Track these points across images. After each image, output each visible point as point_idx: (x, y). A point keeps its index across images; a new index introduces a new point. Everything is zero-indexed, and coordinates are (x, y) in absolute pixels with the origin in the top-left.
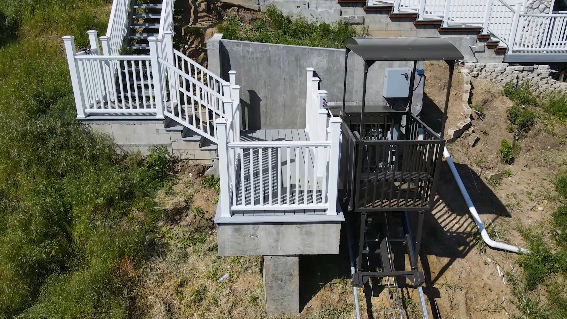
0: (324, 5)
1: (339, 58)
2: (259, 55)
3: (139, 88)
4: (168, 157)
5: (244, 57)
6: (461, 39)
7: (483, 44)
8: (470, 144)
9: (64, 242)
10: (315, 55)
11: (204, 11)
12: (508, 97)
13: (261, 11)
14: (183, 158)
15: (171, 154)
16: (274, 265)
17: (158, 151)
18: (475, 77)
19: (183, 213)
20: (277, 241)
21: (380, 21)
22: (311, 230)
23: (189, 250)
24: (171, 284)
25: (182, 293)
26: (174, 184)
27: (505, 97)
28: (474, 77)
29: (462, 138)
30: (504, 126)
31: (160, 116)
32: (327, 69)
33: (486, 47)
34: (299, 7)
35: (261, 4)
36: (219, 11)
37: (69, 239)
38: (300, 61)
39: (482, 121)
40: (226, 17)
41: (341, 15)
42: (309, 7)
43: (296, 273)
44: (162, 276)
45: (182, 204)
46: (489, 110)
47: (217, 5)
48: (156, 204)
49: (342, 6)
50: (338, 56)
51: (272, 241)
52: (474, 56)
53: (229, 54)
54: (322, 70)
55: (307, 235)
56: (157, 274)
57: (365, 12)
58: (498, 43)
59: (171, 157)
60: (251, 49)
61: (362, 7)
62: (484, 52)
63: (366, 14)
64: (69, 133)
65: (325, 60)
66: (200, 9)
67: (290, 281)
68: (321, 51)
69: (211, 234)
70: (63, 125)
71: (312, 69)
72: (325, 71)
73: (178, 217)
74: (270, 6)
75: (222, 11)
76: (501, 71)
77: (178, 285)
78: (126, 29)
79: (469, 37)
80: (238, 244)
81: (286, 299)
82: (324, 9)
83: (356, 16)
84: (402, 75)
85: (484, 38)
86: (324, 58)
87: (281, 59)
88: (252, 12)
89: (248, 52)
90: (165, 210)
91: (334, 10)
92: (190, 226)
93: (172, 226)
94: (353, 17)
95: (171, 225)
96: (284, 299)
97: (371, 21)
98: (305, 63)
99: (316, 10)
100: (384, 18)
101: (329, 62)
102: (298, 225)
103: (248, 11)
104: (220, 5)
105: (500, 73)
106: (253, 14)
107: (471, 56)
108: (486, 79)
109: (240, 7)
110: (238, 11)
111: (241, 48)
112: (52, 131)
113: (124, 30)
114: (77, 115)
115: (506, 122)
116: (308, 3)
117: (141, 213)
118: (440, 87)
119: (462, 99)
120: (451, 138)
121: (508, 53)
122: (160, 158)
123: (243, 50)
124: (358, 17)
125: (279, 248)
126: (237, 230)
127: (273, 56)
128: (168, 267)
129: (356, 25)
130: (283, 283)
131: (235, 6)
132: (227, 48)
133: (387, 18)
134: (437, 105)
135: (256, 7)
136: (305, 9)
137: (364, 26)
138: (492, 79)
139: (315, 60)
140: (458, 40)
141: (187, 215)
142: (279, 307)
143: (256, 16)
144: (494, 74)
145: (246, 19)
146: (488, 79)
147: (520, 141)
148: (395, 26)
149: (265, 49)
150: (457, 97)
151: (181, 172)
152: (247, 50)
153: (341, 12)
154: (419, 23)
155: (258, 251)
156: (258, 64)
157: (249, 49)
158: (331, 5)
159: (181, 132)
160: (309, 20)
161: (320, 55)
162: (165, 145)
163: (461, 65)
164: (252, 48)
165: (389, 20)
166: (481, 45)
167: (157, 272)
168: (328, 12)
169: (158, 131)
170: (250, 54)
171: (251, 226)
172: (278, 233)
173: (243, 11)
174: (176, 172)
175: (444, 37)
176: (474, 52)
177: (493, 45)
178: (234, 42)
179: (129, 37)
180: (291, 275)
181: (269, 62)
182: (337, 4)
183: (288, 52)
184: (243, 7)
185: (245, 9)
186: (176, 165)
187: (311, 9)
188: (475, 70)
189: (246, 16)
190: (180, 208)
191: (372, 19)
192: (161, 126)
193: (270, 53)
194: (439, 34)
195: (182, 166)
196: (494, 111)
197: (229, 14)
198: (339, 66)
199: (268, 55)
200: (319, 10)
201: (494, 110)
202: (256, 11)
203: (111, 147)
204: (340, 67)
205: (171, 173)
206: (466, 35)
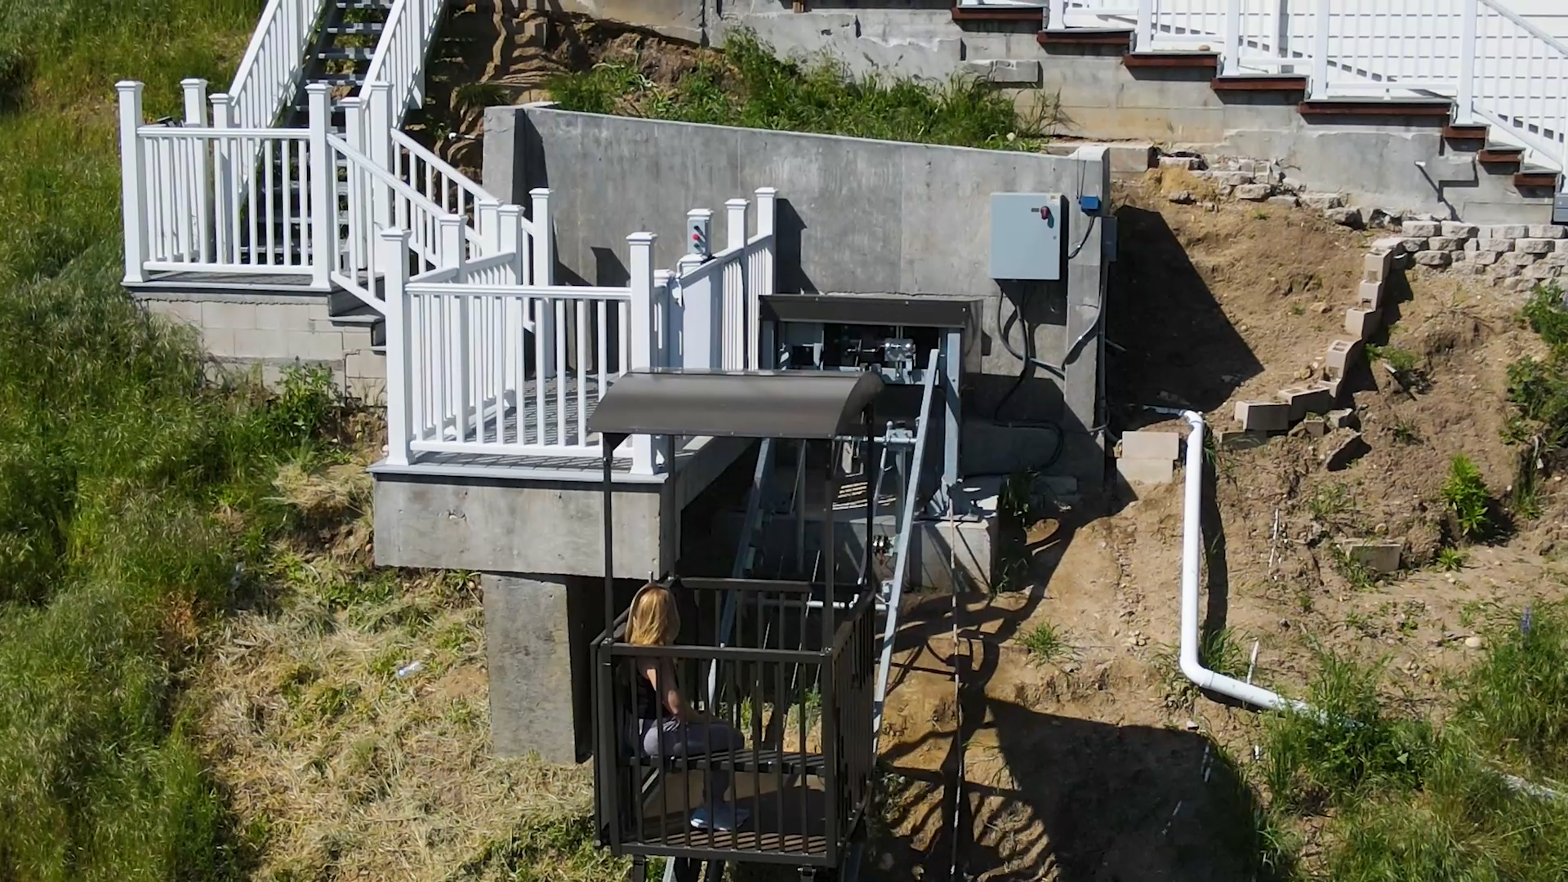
0: (907, 28)
1: (855, 162)
2: (626, 151)
3: (295, 234)
4: (332, 396)
5: (585, 156)
6: (1385, 141)
7: (1467, 158)
8: (1322, 457)
9: (47, 547)
10: (784, 150)
11: (532, 42)
12: (1538, 335)
13: (711, 44)
14: (370, 402)
15: (341, 389)
16: (507, 602)
17: (309, 380)
18: (1435, 267)
19: (340, 523)
20: (510, 531)
21: (1095, 79)
22: (588, 507)
23: (342, 616)
24: (275, 671)
25: (297, 693)
26: (335, 463)
27: (1529, 334)
28: (1430, 266)
29: (1295, 435)
30: (1494, 423)
31: (320, 283)
32: (822, 195)
33: (1479, 167)
34: (827, 32)
35: (709, 23)
36: (582, 47)
37: (60, 543)
38: (742, 169)
39: (1415, 399)
40: (604, 61)
41: (963, 58)
42: (858, 34)
43: (562, 635)
44: (260, 652)
45: (341, 499)
46: (1457, 373)
47: (578, 27)
48: (274, 490)
49: (965, 28)
50: (851, 156)
51: (498, 530)
52: (1441, 199)
53: (544, 145)
54: (805, 197)
55: (580, 519)
56: (248, 647)
57: (1043, 51)
58: (1520, 157)
59: (340, 397)
60: (605, 134)
61: (1033, 32)
62: (1475, 183)
63: (1046, 55)
64: (98, 315)
65: (814, 167)
66: (521, 39)
67: (549, 654)
68: (803, 142)
69: (408, 590)
70: (89, 294)
71: (772, 190)
72: (815, 200)
73: (325, 533)
74: (736, 31)
75: (592, 45)
76: (1530, 250)
77: (293, 677)
78: (293, 87)
79: (1411, 133)
80: (422, 534)
81: (539, 712)
82: (908, 40)
83: (1014, 62)
84: (1033, 210)
85: (1470, 138)
86: (810, 161)
87: (689, 163)
88: (683, 48)
89: (597, 141)
90: (294, 506)
91: (941, 42)
92: (354, 560)
93: (309, 556)
94: (1002, 63)
95: (307, 552)
96: (534, 711)
97: (1065, 78)
98: (756, 177)
99: (884, 44)
100: (1110, 68)
101: (825, 171)
102: (558, 492)
103: (669, 46)
104: (586, 27)
105: (1531, 258)
106: (686, 53)
107: (1428, 197)
108: (1479, 276)
109: (646, 33)
110: (640, 45)
111: (579, 130)
112: (62, 309)
113: (286, 88)
114: (124, 275)
115: (1501, 410)
116: (857, 23)
117: (237, 515)
118: (1273, 288)
119: (1343, 326)
120: (1241, 428)
121: (1564, 191)
122: (312, 400)
123: (584, 136)
124: (1018, 64)
125: (515, 552)
126: (418, 497)
127: (665, 154)
128: (278, 638)
129: (1017, 90)
130: (529, 660)
131: (633, 30)
132: (540, 130)
133: (1117, 68)
134: (1243, 335)
135: (692, 32)
136: (846, 38)
137: (1042, 91)
138: (1504, 277)
139: (786, 167)
140: (1374, 141)
141: (350, 533)
142: (523, 735)
143: (693, 60)
144: (1511, 260)
145: (664, 68)
146: (1489, 277)
147: (1558, 479)
148: (1147, 92)
149: (644, 132)
150: (1331, 319)
151: (362, 438)
152: (594, 135)
153: (963, 47)
154: (1226, 86)
155: (465, 556)
156: (623, 178)
157: (600, 132)
158: (932, 27)
159: (369, 329)
160: (859, 71)
161: (798, 152)
162: (327, 362)
163: (1392, 227)
164: (608, 129)
165: (1126, 75)
166: (1460, 161)
167: (248, 643)
168: (920, 49)
169: (312, 324)
170: (602, 148)
171: (450, 488)
172: (513, 511)
173: (654, 45)
174: (348, 439)
175: (1321, 132)
176: (1437, 185)
177: (1504, 162)
178: (558, 114)
179: (298, 108)
180: (549, 638)
181: (655, 169)
182: (949, 23)
183: (706, 143)
184: (654, 34)
185: (661, 38)
186: (351, 418)
187: (864, 39)
188: (1435, 242)
189: (664, 61)
190: (335, 509)
191: (1069, 73)
192: (320, 310)
193: (656, 145)
194: (1303, 121)
195: (367, 424)
196: (1473, 376)
197: (612, 54)
198: (855, 185)
199: (652, 150)
200: (893, 42)
201: (1475, 372)
202: (694, 46)
203: (195, 361)
204: (860, 186)
205: (335, 440)
206: (1403, 128)
